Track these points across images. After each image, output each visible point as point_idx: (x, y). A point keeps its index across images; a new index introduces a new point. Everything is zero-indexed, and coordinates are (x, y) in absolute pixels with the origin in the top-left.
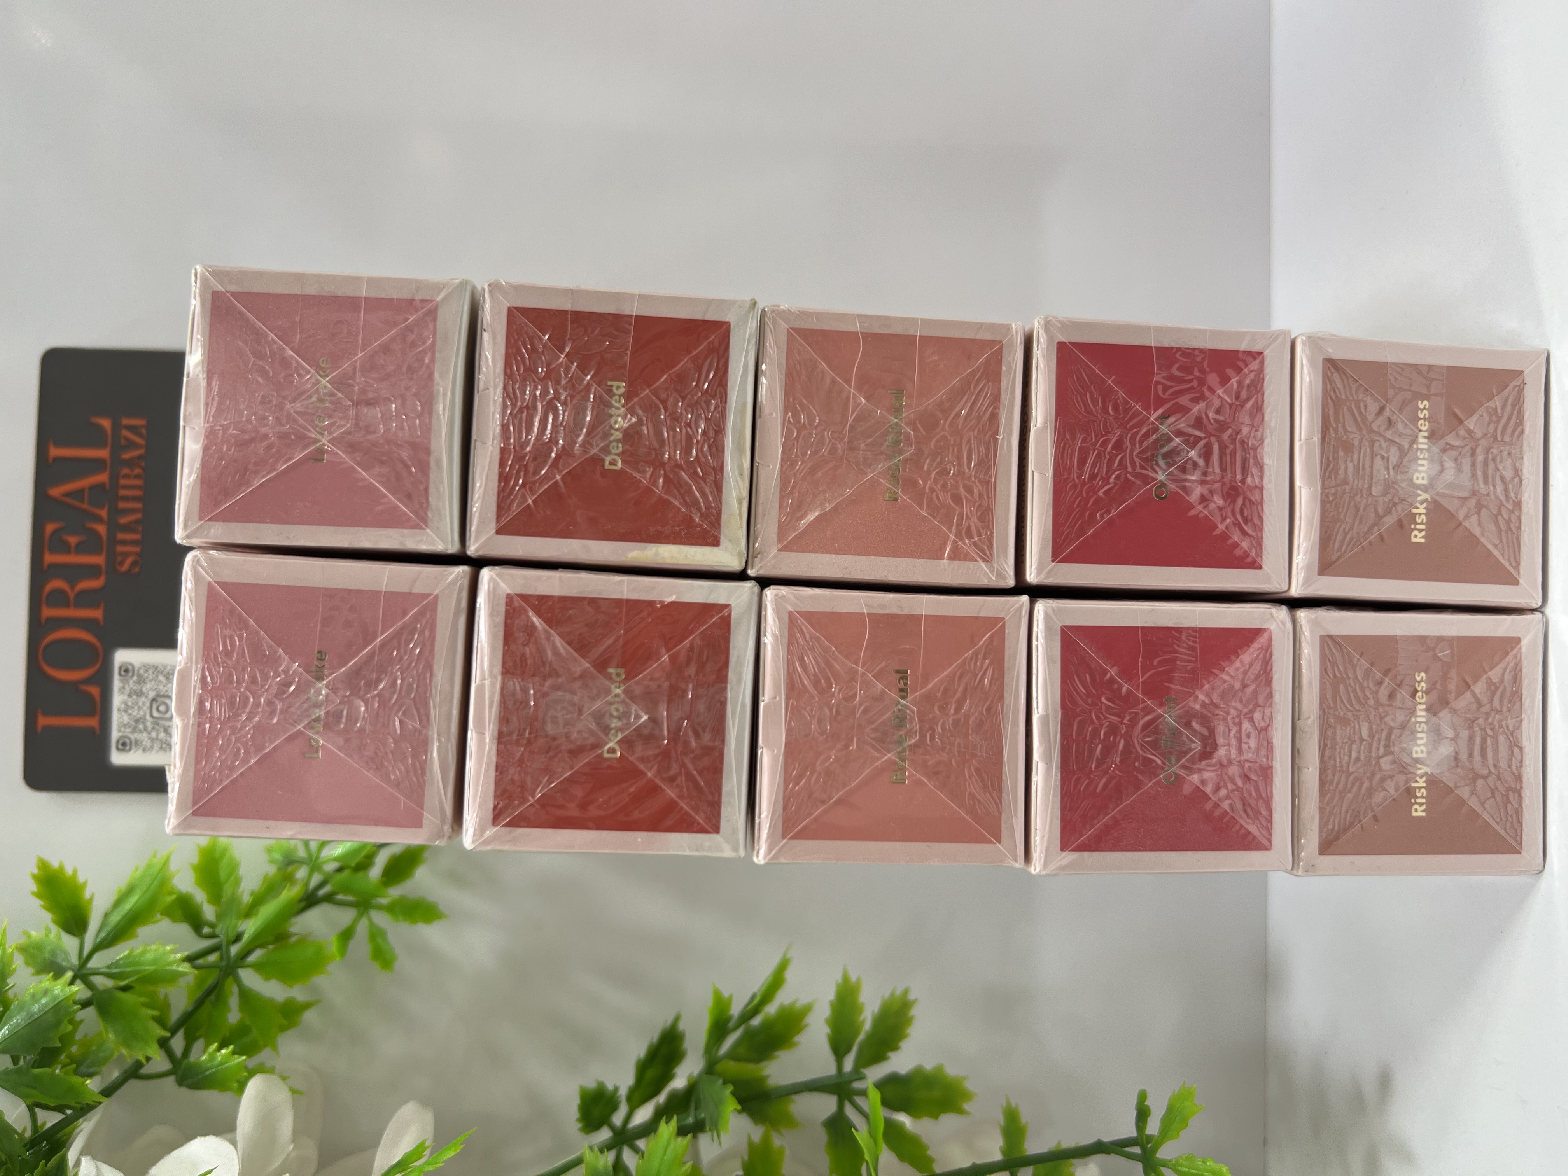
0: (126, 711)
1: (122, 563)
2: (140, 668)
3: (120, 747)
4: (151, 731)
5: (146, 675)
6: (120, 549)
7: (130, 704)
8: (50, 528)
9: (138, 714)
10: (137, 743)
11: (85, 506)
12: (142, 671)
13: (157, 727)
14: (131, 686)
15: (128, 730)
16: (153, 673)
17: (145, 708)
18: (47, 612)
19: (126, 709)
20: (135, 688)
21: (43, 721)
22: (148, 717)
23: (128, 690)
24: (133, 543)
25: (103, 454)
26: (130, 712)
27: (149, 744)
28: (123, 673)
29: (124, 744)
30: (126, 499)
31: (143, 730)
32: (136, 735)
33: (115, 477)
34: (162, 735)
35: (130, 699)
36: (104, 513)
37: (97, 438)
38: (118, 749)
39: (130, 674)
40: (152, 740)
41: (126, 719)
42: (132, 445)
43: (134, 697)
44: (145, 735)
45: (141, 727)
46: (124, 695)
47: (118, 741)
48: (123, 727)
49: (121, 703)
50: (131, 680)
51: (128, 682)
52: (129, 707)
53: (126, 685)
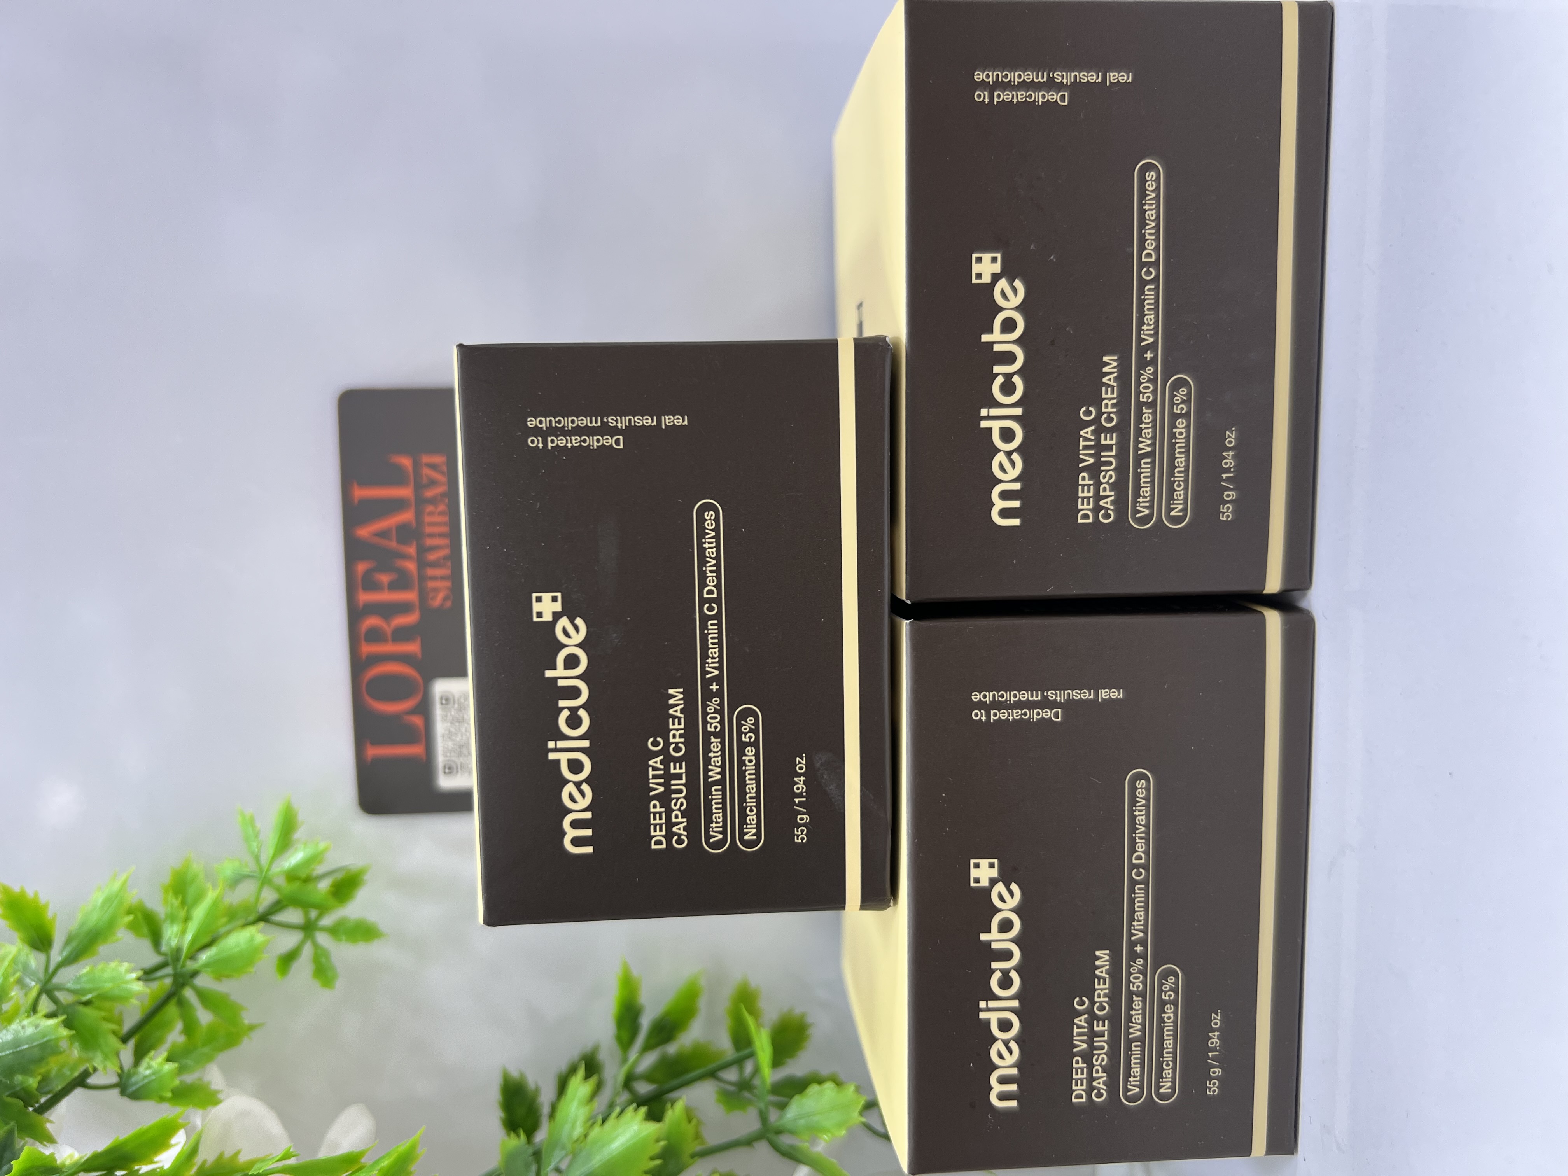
0: (450, 738)
1: (433, 598)
2: (460, 697)
3: (447, 772)
6: (431, 584)
7: (453, 730)
8: (361, 568)
9: (462, 740)
10: (463, 766)
11: (393, 544)
12: (462, 700)
14: (453, 713)
15: (454, 755)
18: (367, 649)
19: (450, 735)
20: (457, 716)
21: (373, 752)
23: (450, 718)
24: (443, 578)
25: (405, 492)
26: (454, 738)
28: (444, 702)
29: (448, 768)
30: (432, 536)
31: (467, 754)
32: (461, 759)
33: (419, 514)
35: (453, 727)
36: (412, 550)
37: (397, 477)
38: (445, 773)
39: (451, 703)
41: (450, 744)
42: (433, 483)
43: (457, 724)
45: (465, 751)
46: (447, 722)
47: (444, 765)
48: (448, 752)
49: (445, 730)
50: (452, 708)
51: (450, 710)
52: (452, 734)
53: (448, 713)
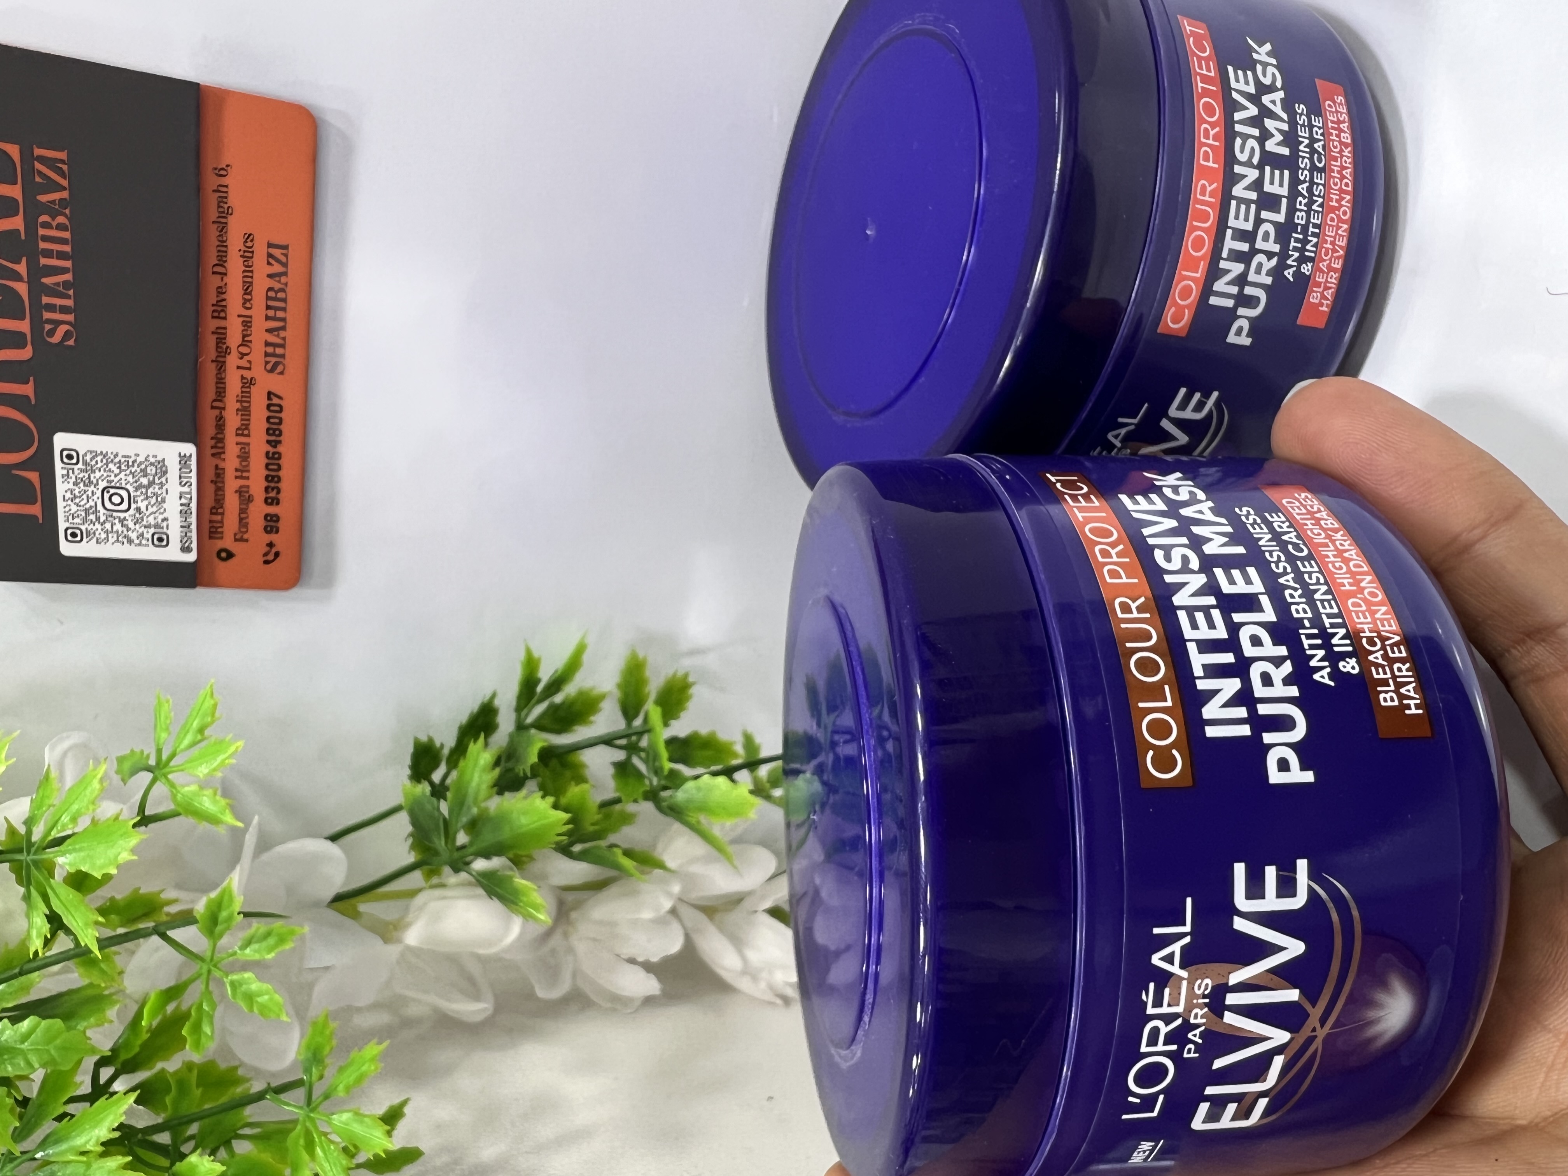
0: (72, 501)
1: (51, 333)
2: (86, 454)
3: (69, 538)
4: (104, 521)
5: (93, 463)
6: (48, 315)
7: (76, 492)
9: (85, 504)
10: (88, 533)
12: (88, 458)
13: (110, 519)
14: (77, 474)
15: (77, 520)
16: (102, 461)
17: (95, 497)
20: (81, 476)
22: (100, 507)
23: (72, 478)
25: (13, 192)
26: (77, 500)
27: (103, 536)
28: (65, 460)
29: (74, 535)
30: (50, 254)
31: (94, 520)
32: (86, 525)
33: (31, 225)
34: (118, 527)
35: (75, 487)
36: (22, 270)
38: (67, 540)
39: (74, 461)
40: (107, 532)
41: (73, 508)
42: (50, 185)
43: (82, 485)
44: (98, 526)
45: (92, 517)
46: (68, 483)
47: (66, 530)
48: (70, 517)
49: (66, 492)
50: (76, 467)
51: (73, 470)
52: (75, 497)
53: (71, 472)
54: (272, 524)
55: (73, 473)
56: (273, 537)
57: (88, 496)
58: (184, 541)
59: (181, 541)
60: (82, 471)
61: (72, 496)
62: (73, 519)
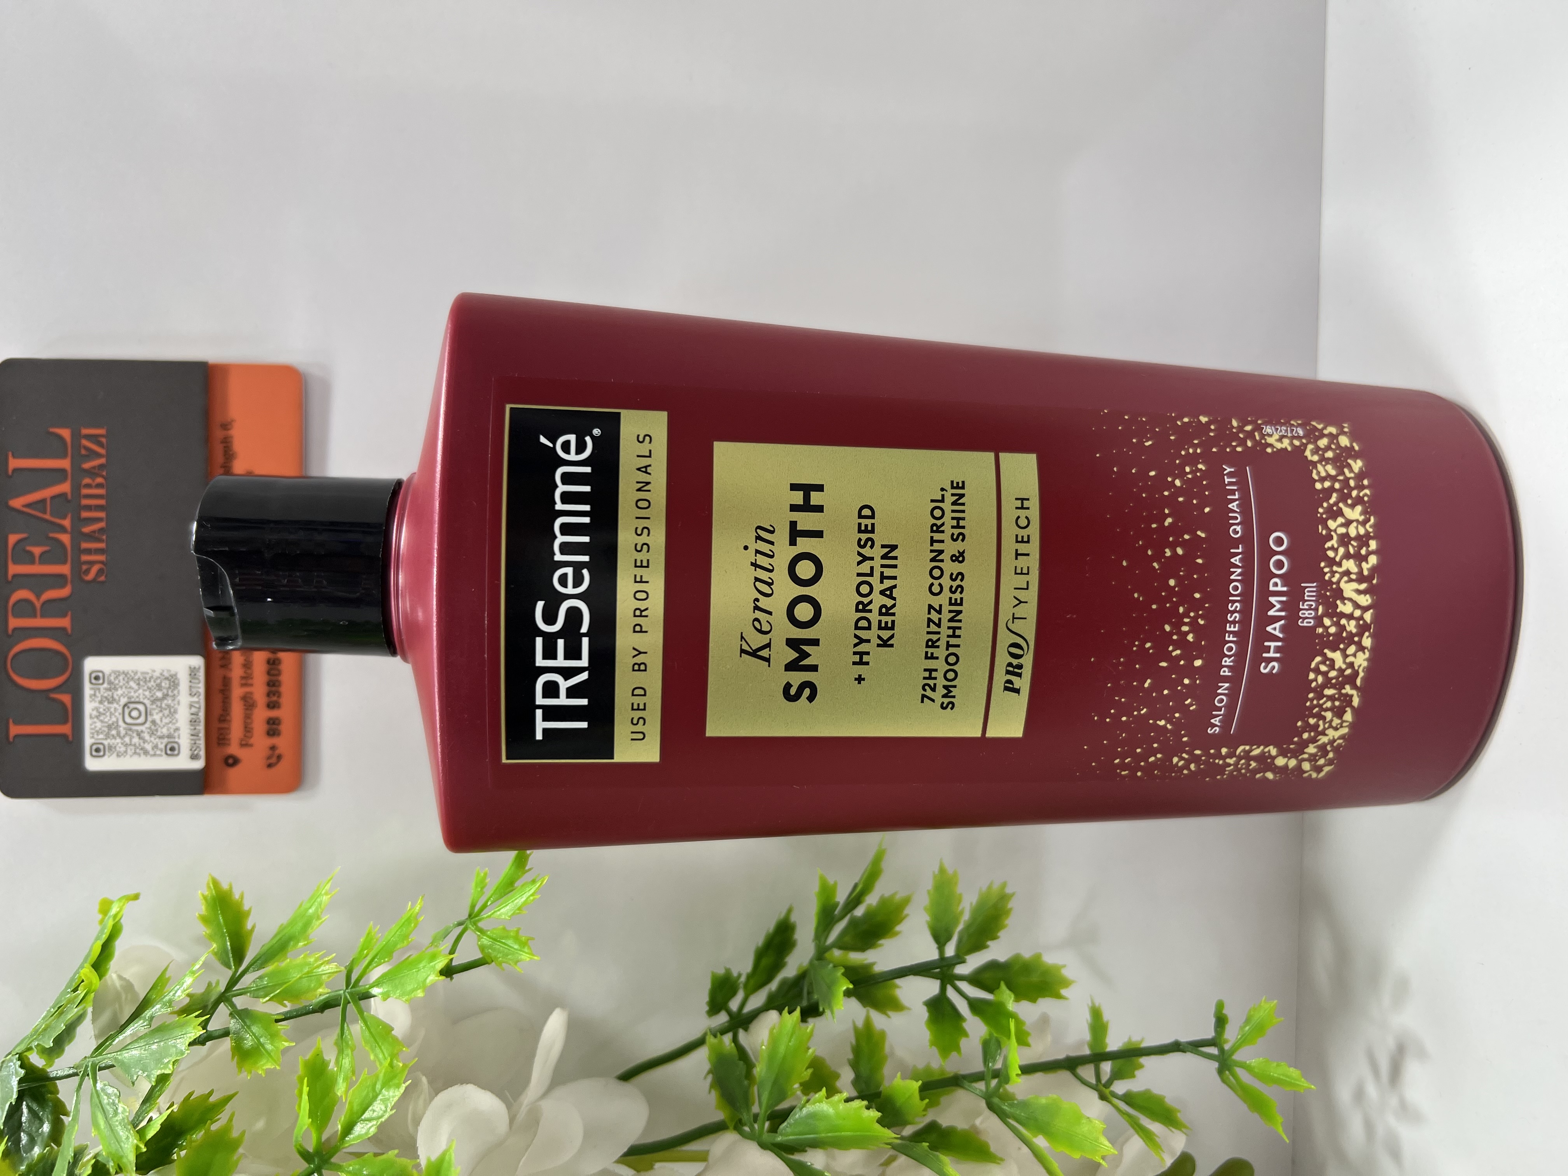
0: (97, 717)
1: (87, 572)
2: (111, 675)
3: (94, 753)
4: (124, 736)
5: (117, 682)
6: (85, 558)
7: (101, 710)
8: (13, 539)
9: (109, 720)
10: (110, 747)
11: (47, 517)
12: (112, 678)
13: (130, 733)
14: (102, 693)
15: (101, 736)
16: (124, 679)
17: (117, 714)
18: (14, 622)
20: (106, 695)
21: (15, 730)
22: (121, 723)
23: (99, 697)
24: (98, 551)
25: (64, 464)
26: (102, 718)
27: (123, 749)
28: (93, 681)
29: (98, 750)
30: (89, 508)
31: (116, 735)
32: (109, 741)
33: (76, 487)
34: (136, 740)
35: (102, 706)
36: (67, 523)
37: (56, 448)
38: (91, 755)
39: (101, 681)
40: (126, 745)
41: (98, 725)
42: (92, 455)
43: (106, 703)
44: (118, 740)
45: (114, 732)
46: (95, 702)
47: (91, 747)
48: (96, 733)
49: (93, 710)
50: (102, 687)
51: (99, 689)
52: (100, 714)
53: (97, 692)
54: (273, 727)
55: (99, 692)
56: (274, 741)
57: (111, 713)
58: (193, 749)
59: (191, 750)
60: (107, 689)
61: (98, 714)
62: (97, 735)
